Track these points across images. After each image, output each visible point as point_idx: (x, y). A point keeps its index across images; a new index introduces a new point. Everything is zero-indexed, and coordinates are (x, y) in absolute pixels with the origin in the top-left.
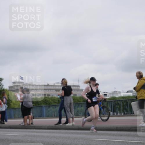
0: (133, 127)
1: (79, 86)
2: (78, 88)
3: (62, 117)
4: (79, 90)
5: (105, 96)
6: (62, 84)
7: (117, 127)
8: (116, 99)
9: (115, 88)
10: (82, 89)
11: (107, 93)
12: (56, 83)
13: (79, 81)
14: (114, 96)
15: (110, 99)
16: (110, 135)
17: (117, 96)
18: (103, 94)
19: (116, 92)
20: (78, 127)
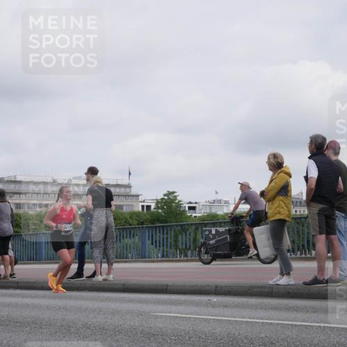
0: (255, 287)
1: (129, 186)
2: (128, 190)
3: (86, 260)
4: (129, 196)
5: (192, 211)
6: (88, 180)
7: (216, 287)
8: (218, 219)
9: (217, 193)
10: (138, 194)
11: (196, 203)
12: (74, 178)
13: (130, 174)
14: (214, 211)
15: (202, 218)
16: (198, 304)
17: (220, 213)
18: (187, 206)
19: (220, 201)
20: (124, 284)
